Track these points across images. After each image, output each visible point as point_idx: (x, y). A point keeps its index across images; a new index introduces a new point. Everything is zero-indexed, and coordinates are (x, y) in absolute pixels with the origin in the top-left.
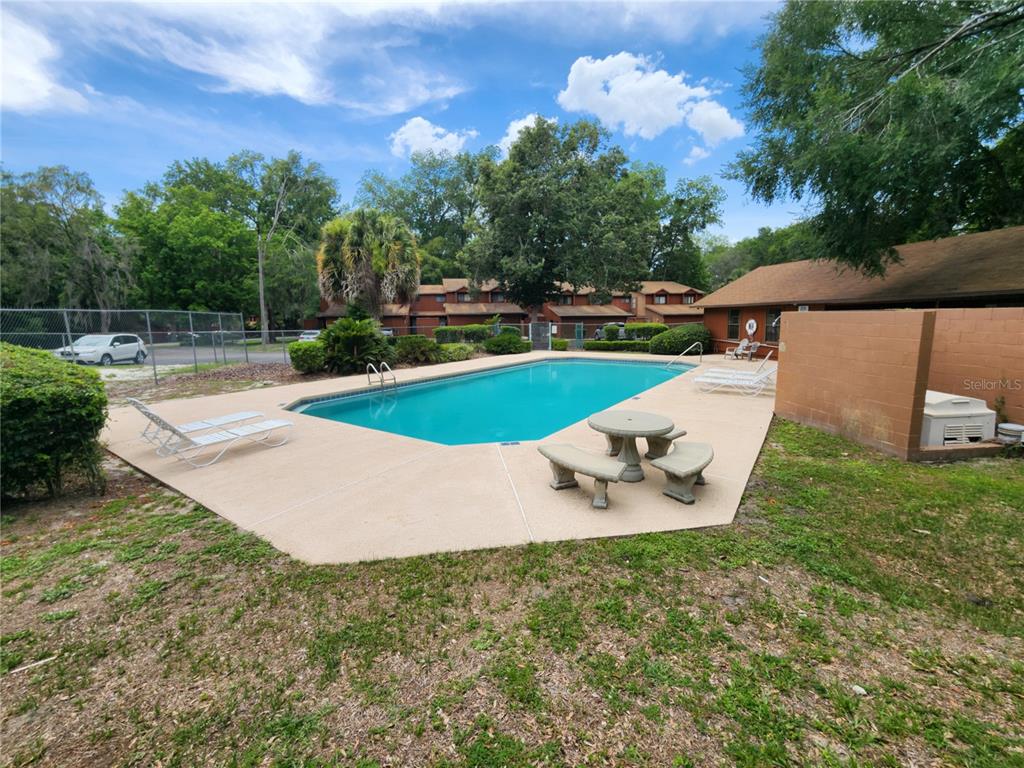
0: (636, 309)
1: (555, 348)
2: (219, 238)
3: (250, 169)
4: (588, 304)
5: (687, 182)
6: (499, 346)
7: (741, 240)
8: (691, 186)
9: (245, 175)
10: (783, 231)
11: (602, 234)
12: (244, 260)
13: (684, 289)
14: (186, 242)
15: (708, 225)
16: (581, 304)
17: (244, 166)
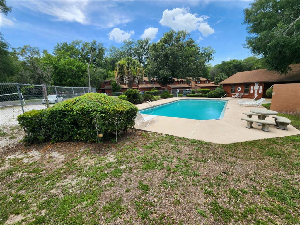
0: (192, 85)
1: (179, 96)
2: (73, 66)
3: (78, 45)
4: (179, 84)
5: (204, 48)
6: (165, 96)
7: (216, 65)
8: (205, 49)
9: (77, 47)
10: (229, 62)
11: (189, 64)
12: (80, 72)
13: (205, 79)
14: (65, 67)
15: (210, 61)
16: (177, 84)
17: (77, 44)
